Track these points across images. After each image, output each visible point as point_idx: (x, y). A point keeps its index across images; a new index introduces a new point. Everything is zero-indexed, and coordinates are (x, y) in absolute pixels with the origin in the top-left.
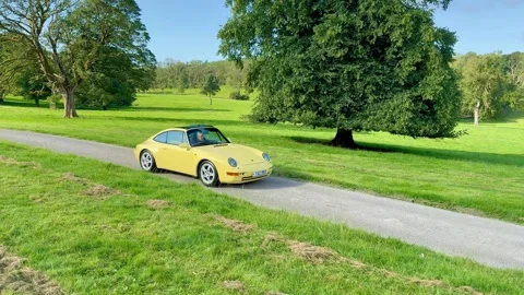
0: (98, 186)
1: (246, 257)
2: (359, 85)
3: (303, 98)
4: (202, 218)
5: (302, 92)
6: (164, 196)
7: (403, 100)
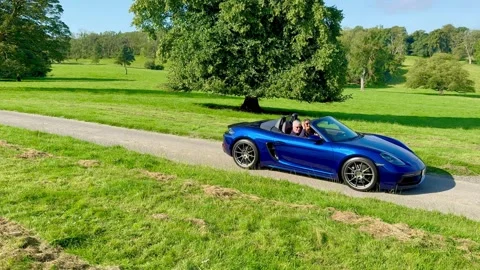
0: (31, 150)
1: (169, 198)
2: (261, 59)
3: (211, 69)
4: (129, 172)
5: (211, 63)
6: (93, 157)
7: (298, 71)
